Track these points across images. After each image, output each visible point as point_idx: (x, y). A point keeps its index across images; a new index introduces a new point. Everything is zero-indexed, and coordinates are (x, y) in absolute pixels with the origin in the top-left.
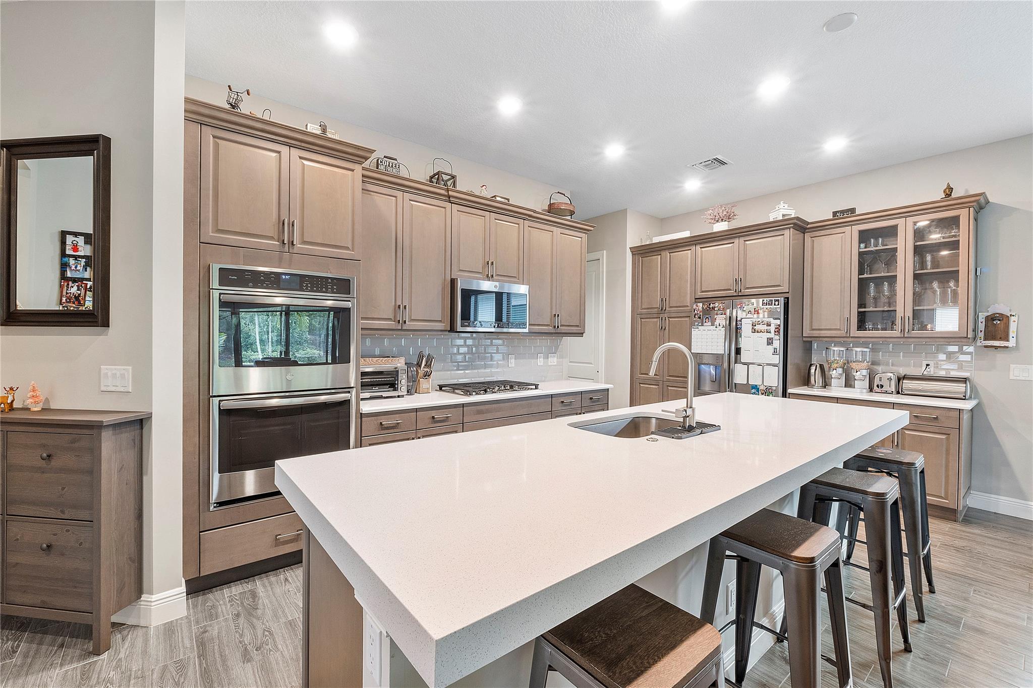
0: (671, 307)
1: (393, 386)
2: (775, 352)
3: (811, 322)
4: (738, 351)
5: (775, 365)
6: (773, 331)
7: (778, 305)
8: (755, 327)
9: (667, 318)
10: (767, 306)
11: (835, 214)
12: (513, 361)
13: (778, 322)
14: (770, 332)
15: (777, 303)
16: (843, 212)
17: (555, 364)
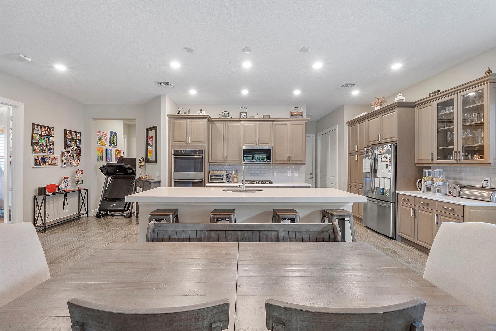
0: (359, 150)
1: (222, 179)
2: (389, 172)
3: (418, 156)
4: (376, 171)
5: (389, 178)
6: (388, 161)
7: (390, 148)
8: (382, 159)
9: (358, 155)
10: (386, 149)
11: (429, 95)
12: (276, 174)
13: (390, 156)
14: (387, 162)
15: (390, 147)
16: (433, 93)
17: (298, 175)
